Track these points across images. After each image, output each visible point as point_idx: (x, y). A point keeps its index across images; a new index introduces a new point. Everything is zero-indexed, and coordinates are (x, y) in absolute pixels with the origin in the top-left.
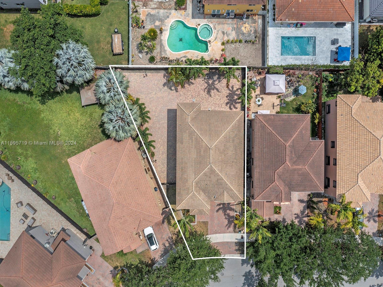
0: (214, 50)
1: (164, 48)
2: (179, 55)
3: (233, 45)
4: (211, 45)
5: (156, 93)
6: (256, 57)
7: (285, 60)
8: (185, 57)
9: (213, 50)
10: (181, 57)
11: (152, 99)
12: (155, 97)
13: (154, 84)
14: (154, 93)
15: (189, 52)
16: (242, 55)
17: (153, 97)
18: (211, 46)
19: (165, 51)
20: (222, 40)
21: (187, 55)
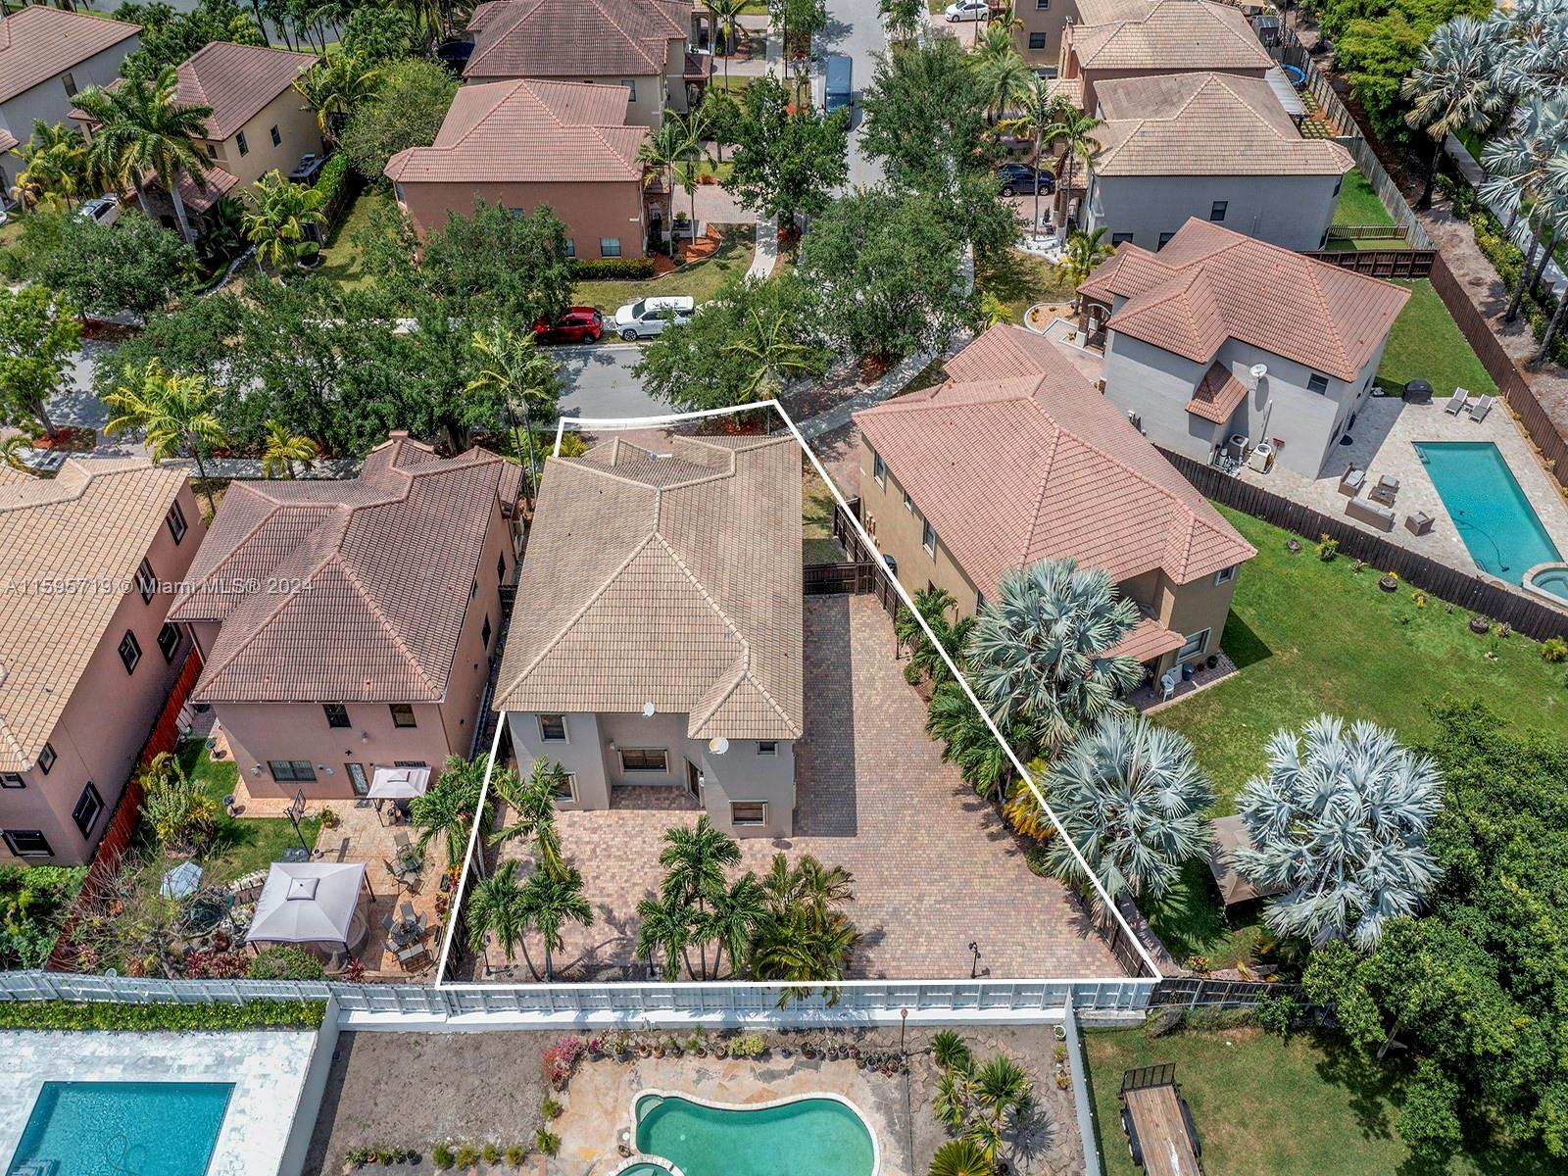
0: (606, 1112)
1: (891, 1123)
2: (801, 1086)
3: (492, 1141)
4: (620, 1138)
5: (920, 899)
6: (378, 1082)
7: (220, 1061)
8: (770, 1076)
9: (611, 1114)
10: (791, 1072)
11: (936, 875)
12: (924, 886)
13: (930, 939)
14: (928, 901)
15: (748, 1101)
16: (451, 1091)
17: (931, 883)
18: (621, 1133)
19: (884, 1106)
20: (550, 1166)
21: (760, 1085)
